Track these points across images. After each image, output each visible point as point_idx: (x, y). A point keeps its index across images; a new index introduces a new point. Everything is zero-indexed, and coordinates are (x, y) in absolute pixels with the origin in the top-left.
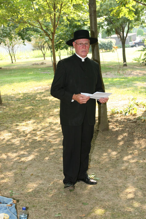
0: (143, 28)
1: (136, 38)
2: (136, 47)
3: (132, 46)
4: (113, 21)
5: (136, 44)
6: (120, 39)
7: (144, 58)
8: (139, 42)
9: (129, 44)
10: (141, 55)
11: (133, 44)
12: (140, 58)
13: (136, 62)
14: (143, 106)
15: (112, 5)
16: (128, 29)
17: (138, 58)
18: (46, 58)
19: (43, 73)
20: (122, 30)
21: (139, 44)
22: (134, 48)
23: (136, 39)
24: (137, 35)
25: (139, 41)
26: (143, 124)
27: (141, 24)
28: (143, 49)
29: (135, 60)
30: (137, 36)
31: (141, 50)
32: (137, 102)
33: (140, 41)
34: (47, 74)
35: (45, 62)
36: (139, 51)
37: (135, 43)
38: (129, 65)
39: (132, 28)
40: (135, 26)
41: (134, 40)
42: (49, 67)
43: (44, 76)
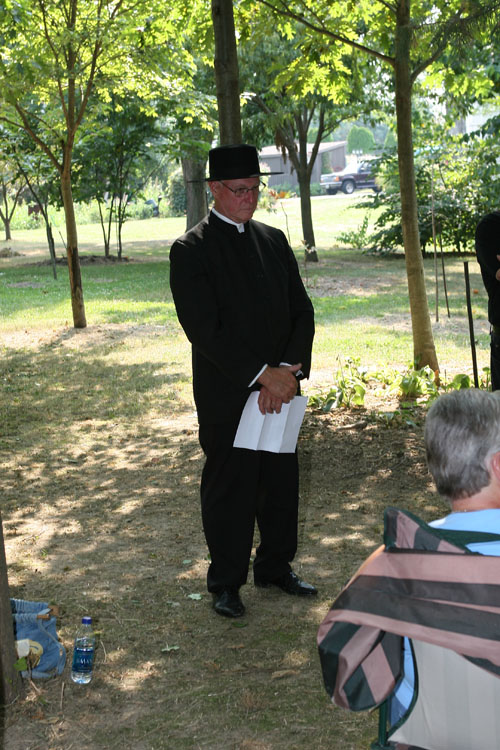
0: (373, 125)
1: (344, 160)
2: (346, 193)
3: (332, 191)
4: (265, 100)
5: (345, 181)
6: (289, 163)
7: (377, 232)
8: (356, 176)
9: (320, 181)
10: (366, 223)
11: (335, 183)
12: (363, 232)
13: (349, 246)
14: (383, 383)
15: (265, 44)
16: (322, 130)
17: (357, 232)
18: (12, 233)
19: (16, 285)
20: (297, 134)
21: (359, 181)
22: (340, 196)
23: (344, 165)
24: (347, 149)
25: (356, 172)
26: (387, 432)
27: (367, 112)
28: (372, 200)
29: (346, 241)
30: (350, 152)
31: (366, 205)
32: (361, 373)
33: (361, 171)
34: (31, 289)
35: (14, 250)
36: (359, 206)
37: (340, 178)
38: (326, 257)
39: (334, 124)
40: (343, 118)
41: (339, 169)
42: (34, 264)
43: (27, 298)
